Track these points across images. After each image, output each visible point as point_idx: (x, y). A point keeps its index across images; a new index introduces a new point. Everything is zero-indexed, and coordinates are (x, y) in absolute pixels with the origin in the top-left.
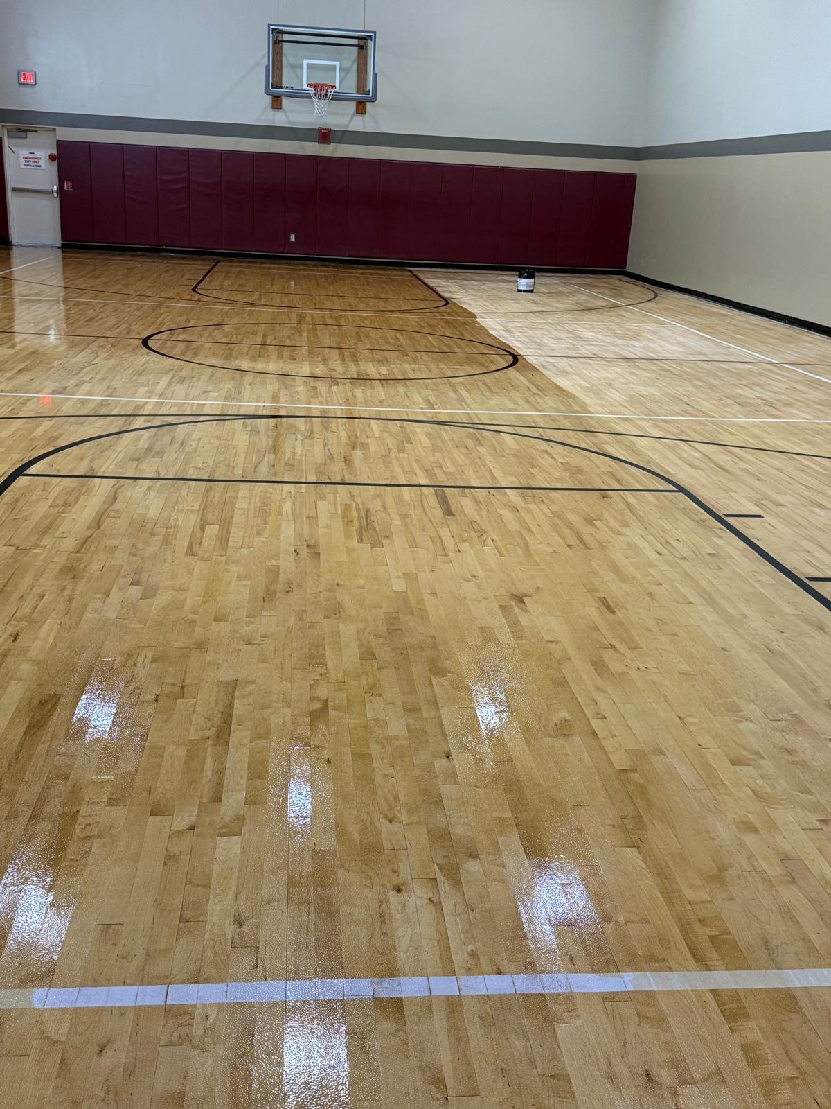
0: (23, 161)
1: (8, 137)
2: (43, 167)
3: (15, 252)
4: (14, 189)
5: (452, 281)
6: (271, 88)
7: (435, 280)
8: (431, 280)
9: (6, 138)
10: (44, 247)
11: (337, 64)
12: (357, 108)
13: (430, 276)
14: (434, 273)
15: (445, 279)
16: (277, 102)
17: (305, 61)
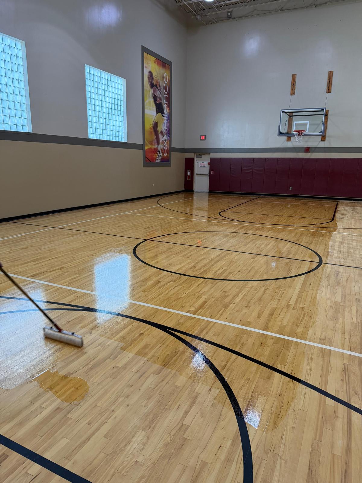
0: (200, 165)
2: (206, 167)
3: (195, 193)
4: (197, 174)
5: (353, 207)
6: (280, 134)
7: (344, 207)
8: (343, 207)
9: (195, 158)
10: (203, 192)
11: (308, 122)
12: (322, 139)
13: (343, 205)
14: (349, 203)
15: (350, 206)
16: (289, 139)
17: (295, 122)
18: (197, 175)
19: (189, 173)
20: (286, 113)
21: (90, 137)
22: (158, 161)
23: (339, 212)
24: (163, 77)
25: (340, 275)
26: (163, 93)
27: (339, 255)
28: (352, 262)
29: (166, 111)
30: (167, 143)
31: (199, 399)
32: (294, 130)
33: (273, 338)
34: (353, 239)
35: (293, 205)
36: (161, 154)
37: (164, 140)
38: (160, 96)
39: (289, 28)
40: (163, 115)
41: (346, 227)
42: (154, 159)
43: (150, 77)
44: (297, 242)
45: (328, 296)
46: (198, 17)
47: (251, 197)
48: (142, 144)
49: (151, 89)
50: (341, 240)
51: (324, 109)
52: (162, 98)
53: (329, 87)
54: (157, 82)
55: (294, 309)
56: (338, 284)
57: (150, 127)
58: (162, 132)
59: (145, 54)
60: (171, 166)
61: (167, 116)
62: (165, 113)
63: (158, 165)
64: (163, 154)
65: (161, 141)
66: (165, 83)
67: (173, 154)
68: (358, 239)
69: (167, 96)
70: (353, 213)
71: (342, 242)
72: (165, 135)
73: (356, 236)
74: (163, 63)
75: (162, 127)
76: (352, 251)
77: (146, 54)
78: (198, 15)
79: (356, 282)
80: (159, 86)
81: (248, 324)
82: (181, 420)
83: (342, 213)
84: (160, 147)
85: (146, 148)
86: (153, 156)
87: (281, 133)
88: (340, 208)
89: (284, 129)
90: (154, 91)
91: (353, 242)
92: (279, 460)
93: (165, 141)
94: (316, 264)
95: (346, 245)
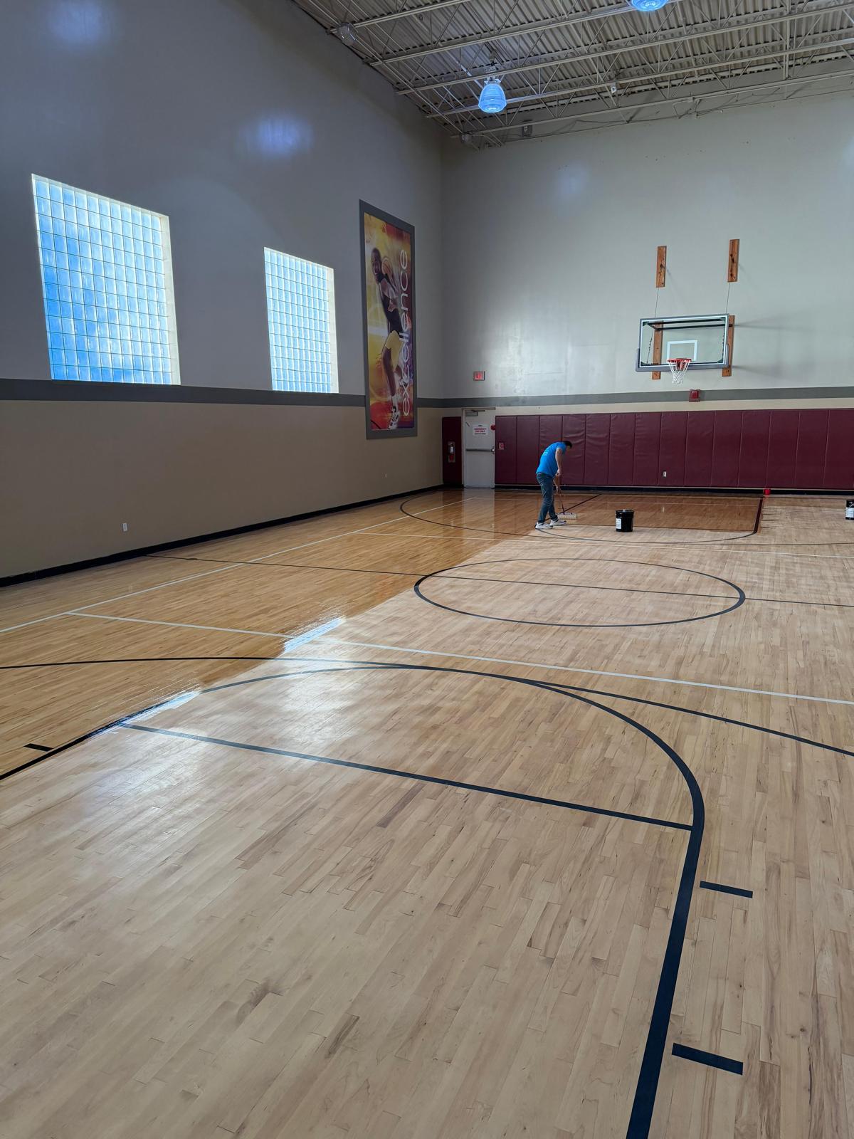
0: (474, 432)
1: (466, 416)
2: (487, 434)
3: (466, 492)
4: (467, 450)
5: (792, 507)
6: (641, 366)
7: (776, 507)
8: (772, 507)
9: (464, 416)
10: (484, 488)
11: (695, 342)
12: (723, 373)
13: (775, 503)
14: (783, 499)
15: (787, 505)
16: (657, 376)
17: (669, 343)
18: (468, 452)
19: (452, 448)
20: (650, 324)
21: (276, 387)
22: (393, 427)
23: (765, 517)
24: (398, 258)
25: (776, 613)
26: (400, 290)
27: (772, 587)
28: (795, 595)
29: (406, 326)
30: (409, 389)
31: (613, 740)
32: (668, 359)
33: (689, 686)
34: (795, 561)
35: (673, 506)
36: (398, 413)
37: (403, 384)
38: (395, 297)
39: (647, 157)
40: (400, 334)
41: (781, 543)
42: (385, 424)
43: (376, 260)
44: (696, 570)
45: (760, 639)
46: (466, 138)
47: (586, 494)
48: (364, 394)
49: (378, 283)
50: (774, 565)
51: (726, 316)
52: (398, 301)
53: (731, 271)
54: (388, 268)
55: (711, 656)
56: (775, 624)
57: (378, 359)
58: (398, 369)
59: (366, 215)
60: (416, 435)
61: (407, 336)
62: (405, 330)
63: (392, 435)
64: (402, 413)
65: (397, 387)
66: (402, 269)
67: (420, 410)
68: (804, 562)
69: (406, 295)
70: (792, 518)
71: (775, 567)
72: (405, 375)
73: (801, 556)
74: (399, 230)
75: (400, 359)
76: (794, 580)
77: (368, 215)
78: (465, 133)
79: (802, 621)
80: (393, 276)
81: (650, 674)
82: (601, 754)
83: (771, 517)
84: (396, 399)
85: (372, 402)
86: (385, 417)
87: (642, 364)
88: (766, 509)
89: (647, 357)
90: (384, 288)
91: (794, 566)
92: (724, 777)
93: (406, 385)
94: (736, 601)
95: (783, 571)
